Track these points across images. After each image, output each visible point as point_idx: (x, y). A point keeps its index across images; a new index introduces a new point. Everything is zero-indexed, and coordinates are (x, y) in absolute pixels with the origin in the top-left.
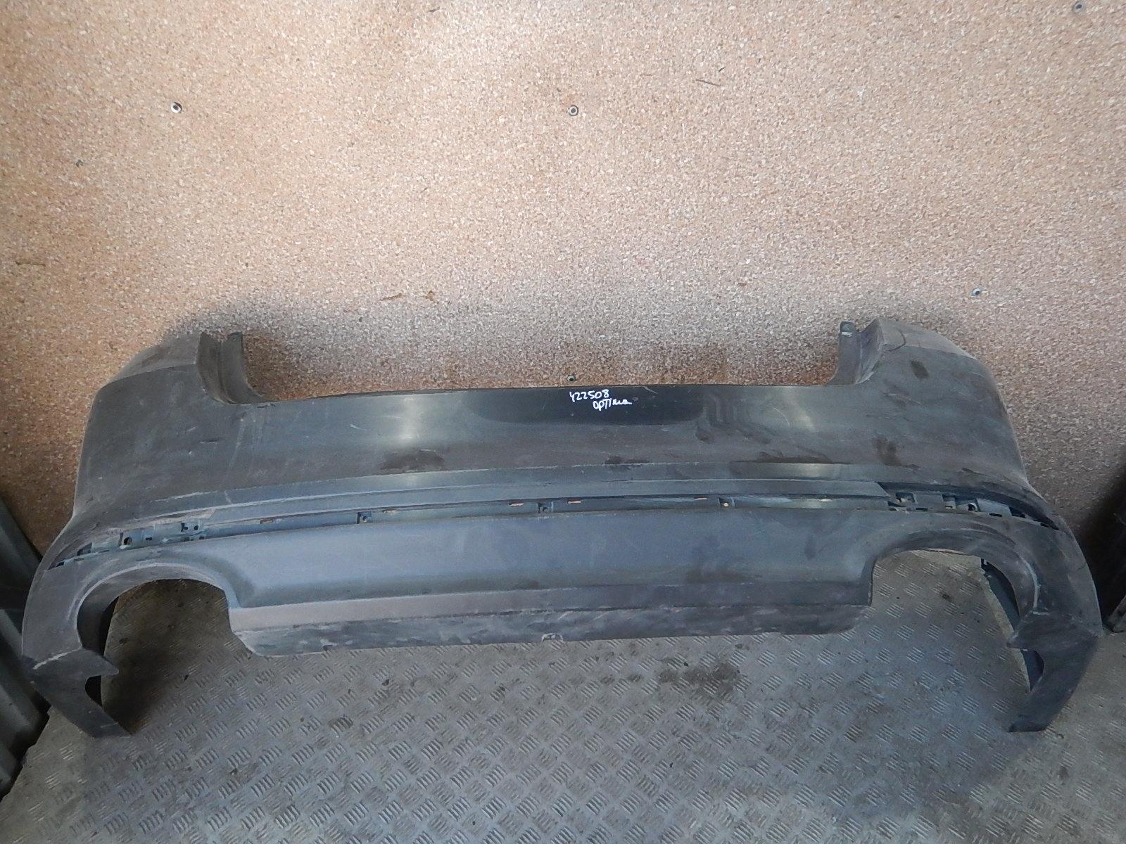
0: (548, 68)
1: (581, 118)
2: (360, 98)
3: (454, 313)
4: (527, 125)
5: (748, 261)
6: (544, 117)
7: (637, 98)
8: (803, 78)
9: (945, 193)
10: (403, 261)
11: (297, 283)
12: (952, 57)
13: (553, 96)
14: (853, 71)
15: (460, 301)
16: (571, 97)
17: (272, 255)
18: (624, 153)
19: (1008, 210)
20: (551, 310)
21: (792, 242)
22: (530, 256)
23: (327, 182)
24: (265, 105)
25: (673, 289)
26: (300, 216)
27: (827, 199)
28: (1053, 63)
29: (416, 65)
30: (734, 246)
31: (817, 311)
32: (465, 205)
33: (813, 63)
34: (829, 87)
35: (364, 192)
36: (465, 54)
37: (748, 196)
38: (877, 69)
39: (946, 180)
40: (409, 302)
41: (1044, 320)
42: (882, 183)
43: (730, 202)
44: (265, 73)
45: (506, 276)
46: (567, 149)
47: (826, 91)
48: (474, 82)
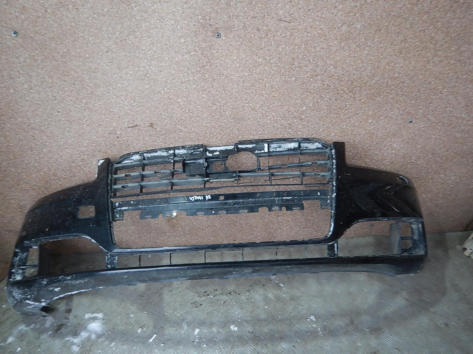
0: (205, 14)
1: (222, 39)
2: (110, 29)
3: (163, 133)
4: (195, 43)
5: (304, 108)
6: (204, 39)
7: (249, 29)
8: (331, 19)
9: (397, 75)
10: (137, 109)
11: (85, 120)
12: (403, 9)
13: (208, 28)
14: (355, 15)
15: (166, 128)
16: (217, 28)
17: (71, 107)
18: (244, 57)
19: (426, 82)
20: (211, 132)
21: (325, 99)
22: (199, 107)
23: (96, 71)
24: (61, 32)
25: (268, 121)
26: (84, 88)
27: (342, 78)
28: (450, 12)
29: (138, 12)
30: (297, 101)
31: (336, 131)
32: (166, 82)
33: (336, 11)
34: (344, 23)
35: (115, 75)
36: (163, 6)
37: (304, 77)
38: (367, 15)
39: (398, 68)
40: (141, 128)
41: (440, 133)
42: (367, 70)
43: (296, 80)
44: (60, 15)
45: (188, 116)
46: (215, 55)
47: (342, 26)
48: (168, 21)
